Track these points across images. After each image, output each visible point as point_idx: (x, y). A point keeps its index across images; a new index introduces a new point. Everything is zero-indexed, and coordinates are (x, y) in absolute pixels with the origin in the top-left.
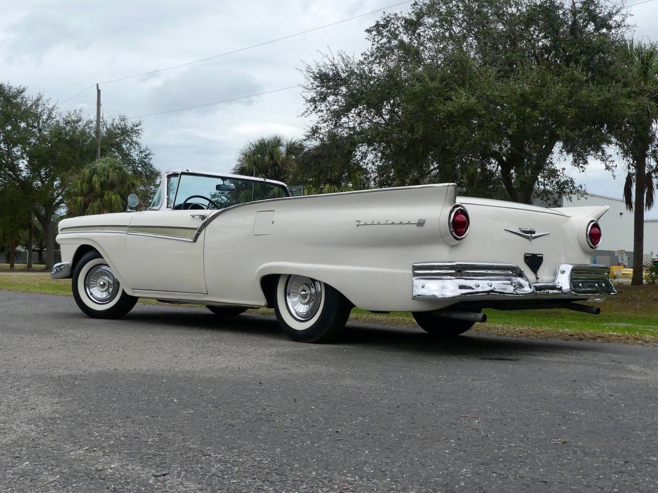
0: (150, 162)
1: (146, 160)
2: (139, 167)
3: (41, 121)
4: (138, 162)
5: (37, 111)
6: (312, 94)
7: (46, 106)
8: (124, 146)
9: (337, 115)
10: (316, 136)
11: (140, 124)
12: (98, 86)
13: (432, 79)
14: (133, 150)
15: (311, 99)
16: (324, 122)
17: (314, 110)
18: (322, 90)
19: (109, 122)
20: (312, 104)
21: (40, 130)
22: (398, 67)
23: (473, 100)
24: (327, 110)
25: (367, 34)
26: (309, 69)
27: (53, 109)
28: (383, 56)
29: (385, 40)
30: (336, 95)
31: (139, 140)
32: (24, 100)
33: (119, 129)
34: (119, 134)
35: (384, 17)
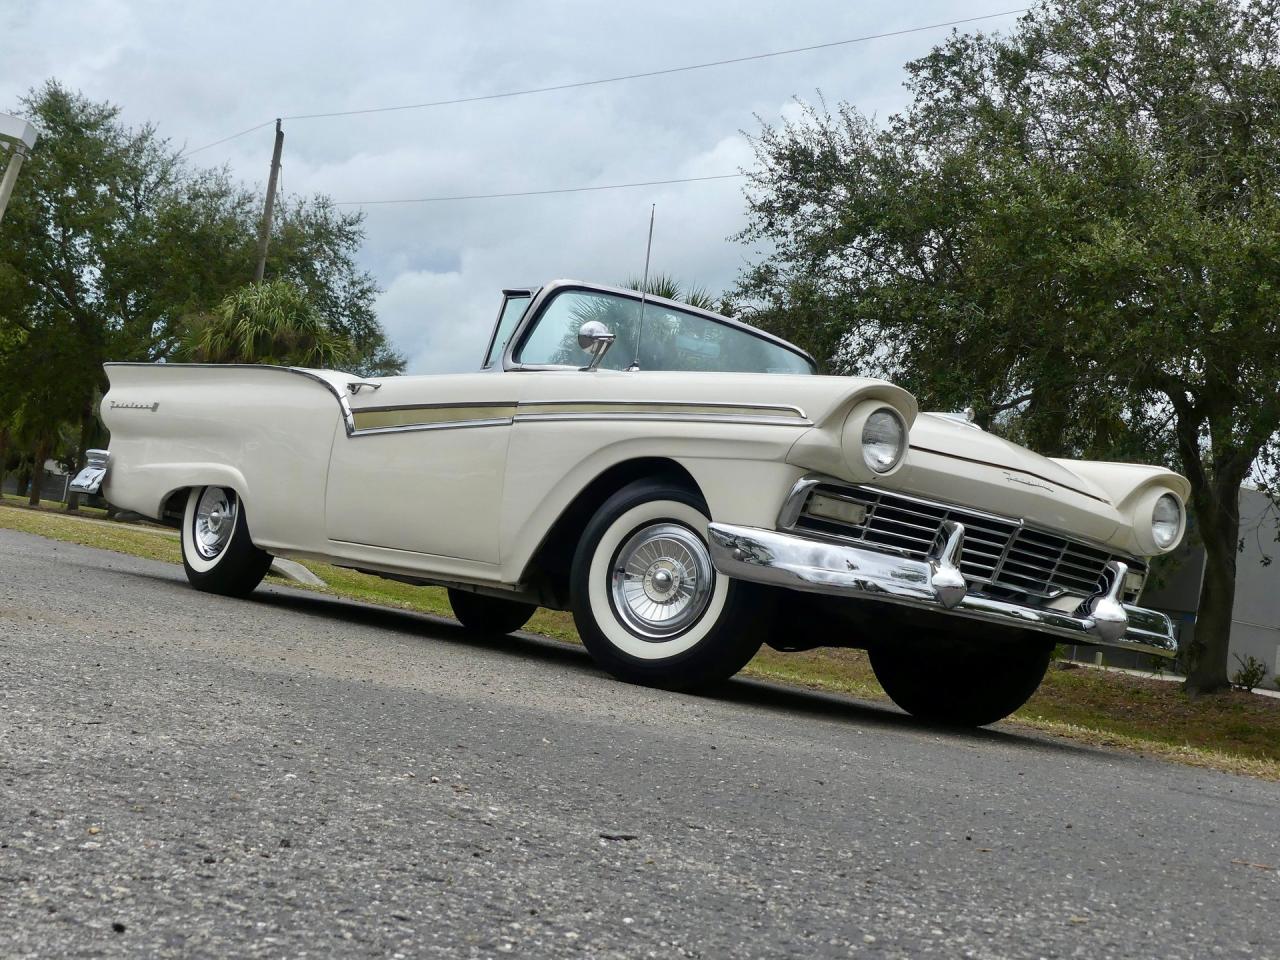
0: (370, 309)
1: (361, 303)
2: (343, 315)
3: (142, 186)
4: (343, 304)
5: (137, 163)
6: (768, 193)
7: (160, 153)
8: (317, 265)
9: (818, 247)
10: (763, 289)
11: (358, 220)
12: (279, 125)
13: (1051, 190)
14: (337, 276)
15: (763, 204)
16: (787, 260)
17: (766, 229)
18: (791, 187)
19: (292, 207)
20: (763, 214)
21: (138, 207)
22: (972, 157)
23: (1139, 247)
24: (797, 233)
25: (908, 75)
26: (768, 137)
27: (172, 163)
28: (940, 128)
29: (946, 93)
30: (820, 202)
31: (352, 256)
32: (112, 134)
33: (311, 225)
34: (310, 236)
35: (953, 40)
